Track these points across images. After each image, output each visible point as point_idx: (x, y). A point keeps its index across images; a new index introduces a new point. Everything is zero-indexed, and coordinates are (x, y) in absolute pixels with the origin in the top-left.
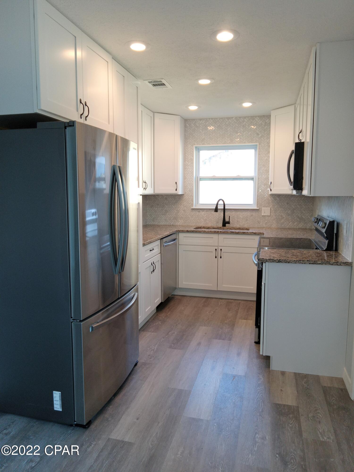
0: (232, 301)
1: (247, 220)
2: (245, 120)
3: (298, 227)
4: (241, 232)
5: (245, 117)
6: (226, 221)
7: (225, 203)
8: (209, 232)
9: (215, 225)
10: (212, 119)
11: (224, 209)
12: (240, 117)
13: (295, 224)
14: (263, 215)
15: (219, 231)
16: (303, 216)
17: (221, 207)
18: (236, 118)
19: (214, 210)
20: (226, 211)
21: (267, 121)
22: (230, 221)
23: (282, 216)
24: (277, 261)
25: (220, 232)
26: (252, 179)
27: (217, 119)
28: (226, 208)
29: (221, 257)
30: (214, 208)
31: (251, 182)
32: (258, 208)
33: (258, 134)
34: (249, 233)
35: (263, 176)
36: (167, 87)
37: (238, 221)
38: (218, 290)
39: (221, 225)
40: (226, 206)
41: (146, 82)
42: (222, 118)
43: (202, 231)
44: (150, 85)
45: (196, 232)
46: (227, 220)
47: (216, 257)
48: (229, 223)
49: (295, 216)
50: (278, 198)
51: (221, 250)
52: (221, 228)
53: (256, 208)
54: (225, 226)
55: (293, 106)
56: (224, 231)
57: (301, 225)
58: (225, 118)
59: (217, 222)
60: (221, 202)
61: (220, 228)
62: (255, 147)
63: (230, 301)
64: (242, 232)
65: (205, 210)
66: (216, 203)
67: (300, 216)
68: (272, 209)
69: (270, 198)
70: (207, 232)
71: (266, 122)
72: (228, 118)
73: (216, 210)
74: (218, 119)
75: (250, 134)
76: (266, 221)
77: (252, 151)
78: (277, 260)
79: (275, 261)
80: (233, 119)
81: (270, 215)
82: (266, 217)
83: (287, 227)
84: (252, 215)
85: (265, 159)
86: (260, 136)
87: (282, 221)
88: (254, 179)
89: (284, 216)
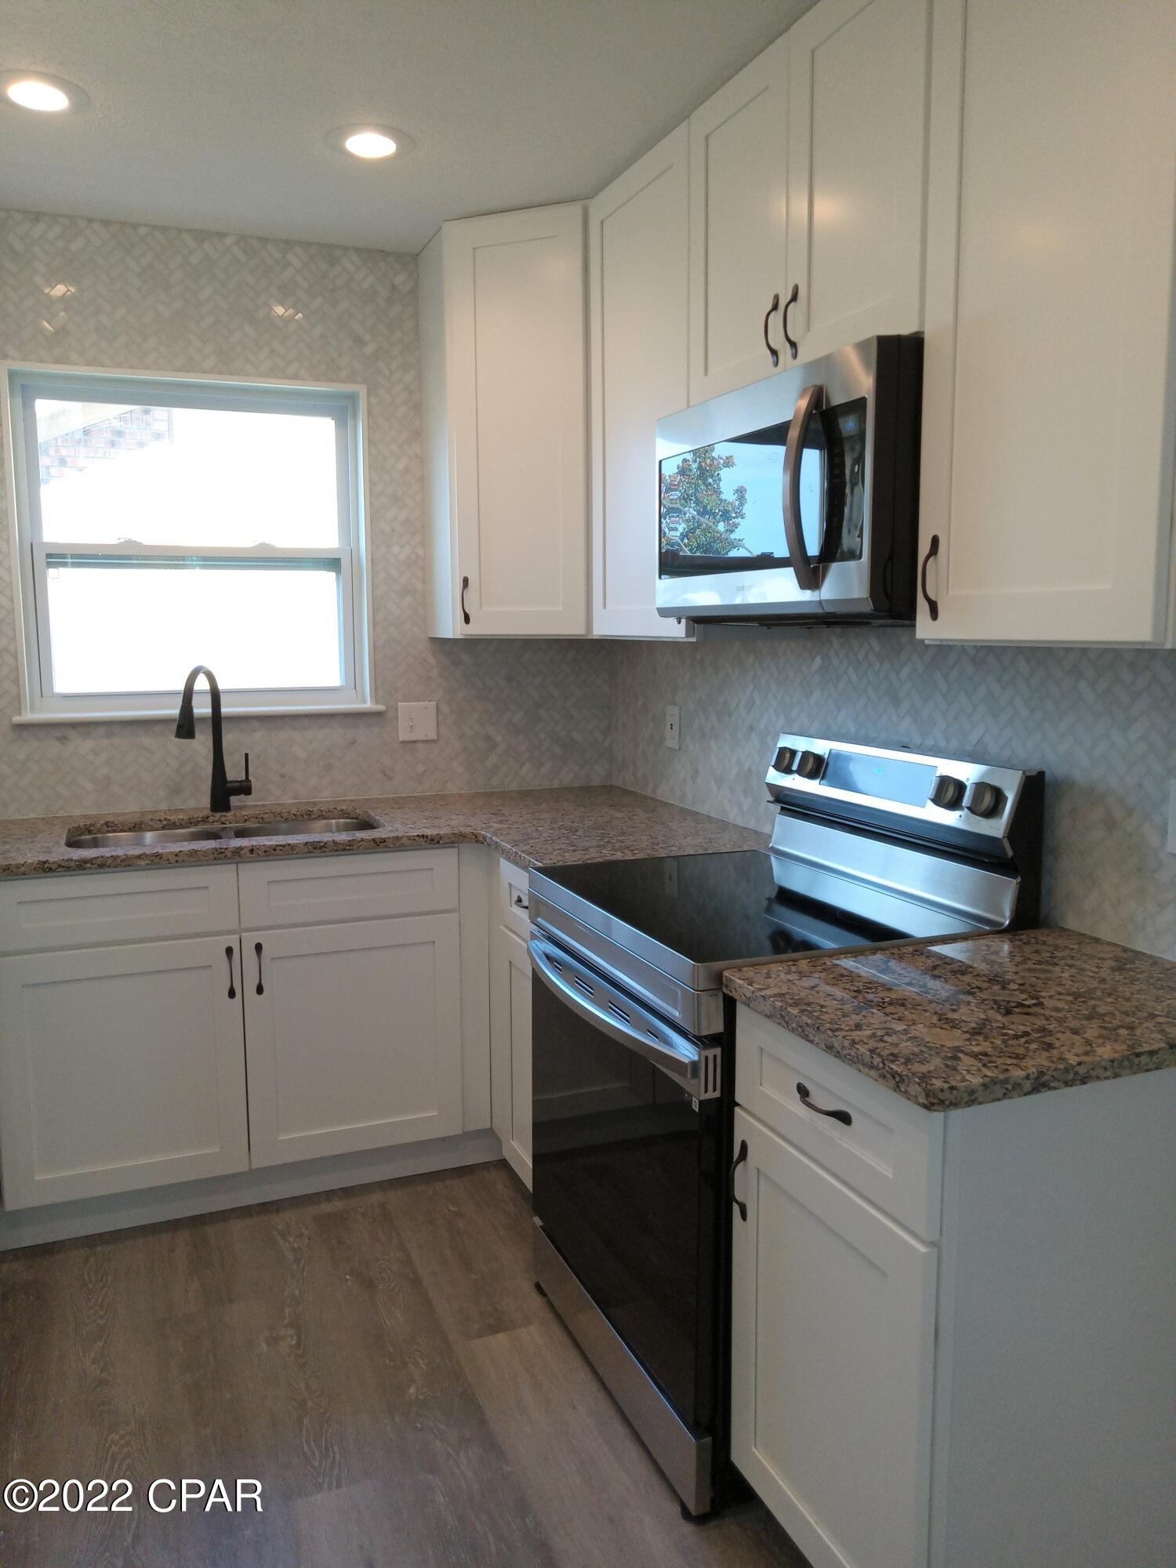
0: (337, 1205)
1: (329, 767)
2: (290, 256)
3: (556, 784)
4: (362, 840)
5: (289, 244)
6: (228, 780)
7: (222, 686)
8: (186, 858)
9: (164, 806)
10: (106, 223)
11: (217, 718)
12: (263, 240)
13: (543, 770)
14: (404, 735)
15: (241, 848)
16: (575, 734)
17: (202, 708)
18: (242, 239)
19: (174, 727)
20: (225, 726)
21: (399, 280)
22: (250, 778)
23: (488, 738)
24: (1028, 1085)
25: (249, 854)
26: (332, 563)
27: (135, 226)
28: (225, 710)
29: (260, 990)
30: (175, 712)
31: (328, 578)
32: (381, 707)
33: (359, 342)
34: (405, 840)
35: (395, 549)
38: (255, 1165)
39: (201, 799)
40: (223, 699)
42: (164, 229)
43: (139, 857)
46: (233, 773)
47: (232, 994)
48: (245, 788)
49: (542, 736)
50: (466, 658)
51: (259, 948)
52: (211, 819)
53: (368, 705)
54: (226, 807)
55: (576, 210)
56: (269, 843)
57: (568, 776)
58: (180, 231)
60: (202, 684)
61: (205, 820)
62: (341, 409)
63: (326, 1208)
64: (368, 841)
65: (101, 731)
66: (180, 686)
67: (563, 734)
68: (445, 709)
69: (432, 660)
70: (173, 859)
71: (394, 287)
72: (201, 236)
73: (185, 726)
74: (142, 231)
75: (322, 336)
76: (420, 768)
77: (323, 428)
78: (1027, 1077)
79: (1017, 1086)
80: (229, 241)
81: (436, 738)
82: (418, 745)
83: (514, 786)
84: (353, 743)
85: (400, 466)
86: (370, 349)
87: (493, 759)
88: (345, 564)
89: (499, 738)
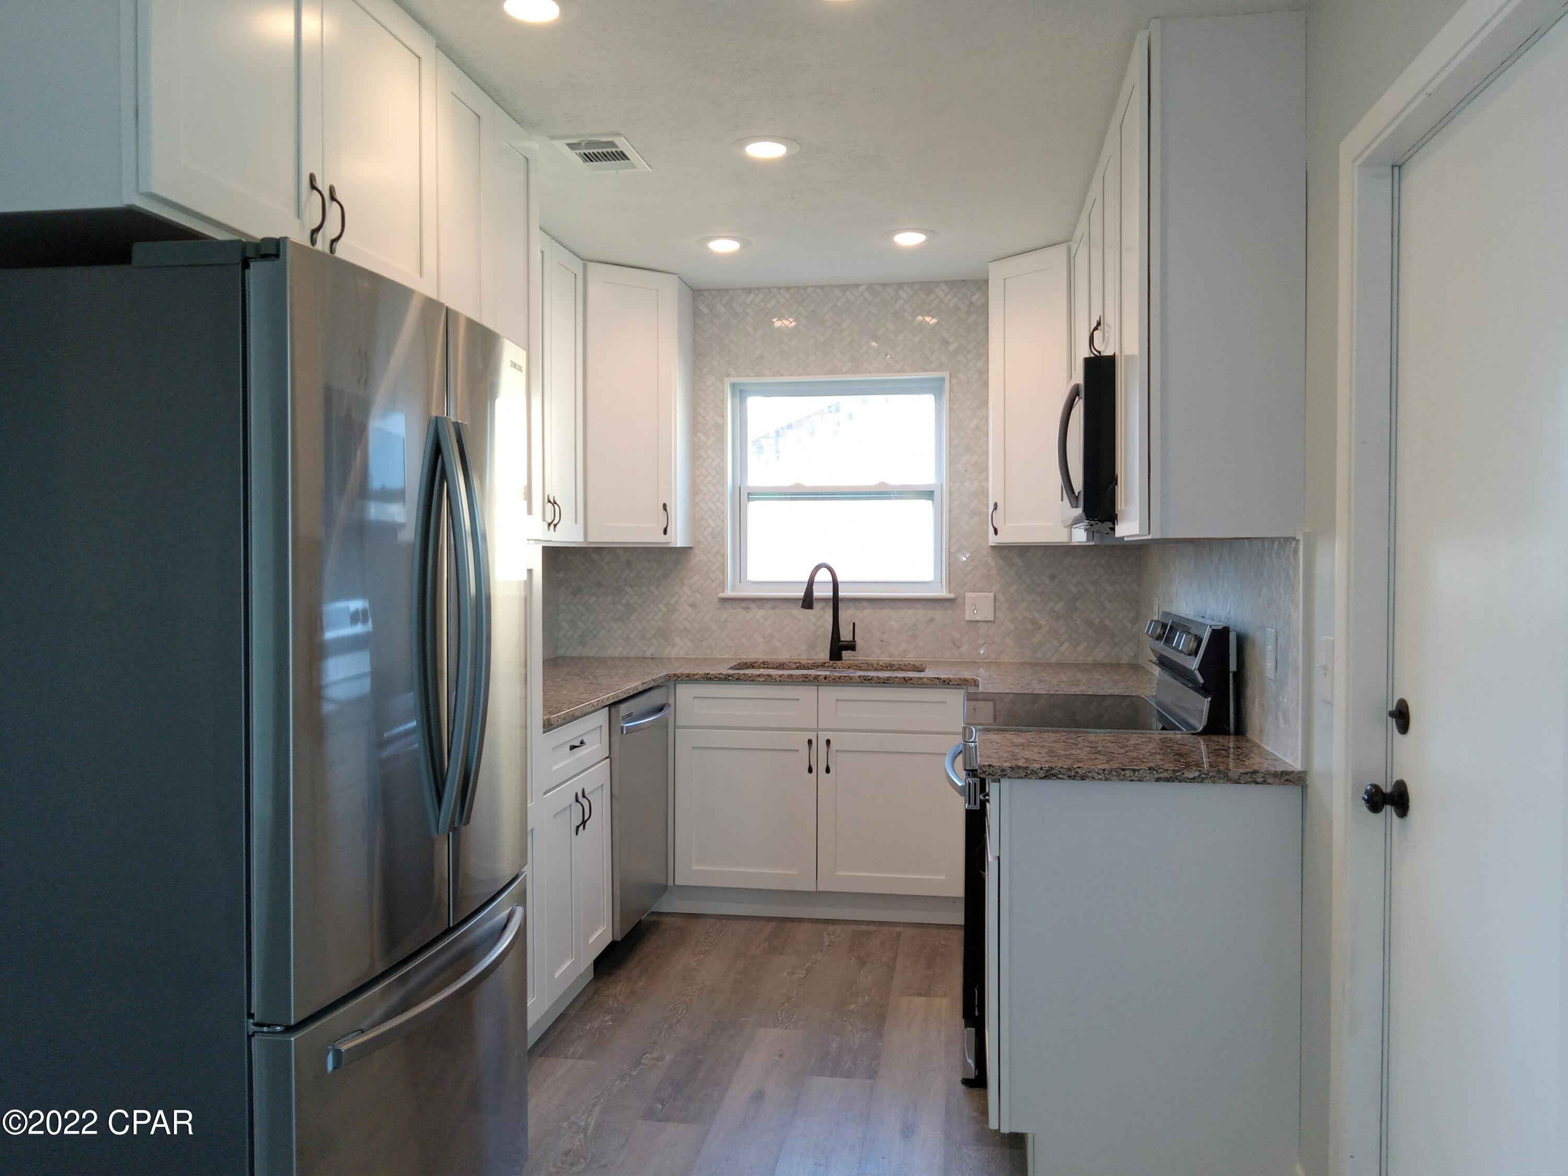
1: (914, 636)
2: (901, 293)
3: (1090, 660)
4: (896, 677)
5: (901, 285)
6: (842, 639)
7: (840, 578)
8: (786, 679)
9: (804, 656)
10: (788, 289)
11: (836, 600)
12: (884, 285)
13: (1080, 649)
14: (968, 618)
15: (819, 676)
16: (1107, 622)
17: (822, 591)
18: (870, 287)
19: (801, 602)
20: (841, 605)
21: (974, 299)
22: (856, 640)
23: (1034, 622)
25: (823, 680)
26: (928, 494)
27: (805, 288)
28: (842, 594)
29: (828, 770)
30: (801, 594)
31: (926, 507)
32: (952, 596)
33: (946, 343)
34: (925, 680)
35: (967, 484)
36: (634, 167)
37: (882, 641)
38: (820, 889)
39: (824, 654)
40: (840, 587)
41: (561, 145)
42: (822, 287)
43: (759, 676)
44: (574, 157)
45: (738, 679)
46: (845, 635)
47: (810, 770)
48: (851, 646)
49: (1078, 622)
50: (1019, 562)
51: (828, 742)
52: (827, 664)
53: (943, 593)
54: (839, 658)
55: (1063, 249)
56: (837, 674)
57: (1101, 653)
58: (832, 286)
59: (812, 646)
60: (824, 576)
61: (823, 665)
62: (934, 387)
64: (900, 678)
65: (769, 605)
66: (806, 578)
67: (1097, 621)
68: (1001, 598)
69: (991, 562)
70: (778, 679)
71: (971, 303)
72: (844, 288)
73: (808, 601)
74: (809, 290)
75: (920, 341)
76: (981, 642)
77: (928, 400)
80: (861, 289)
81: (992, 619)
82: (980, 624)
83: (1054, 659)
84: (932, 620)
85: (972, 425)
86: (952, 348)
87: (1037, 638)
88: (937, 494)
89: (1043, 622)
